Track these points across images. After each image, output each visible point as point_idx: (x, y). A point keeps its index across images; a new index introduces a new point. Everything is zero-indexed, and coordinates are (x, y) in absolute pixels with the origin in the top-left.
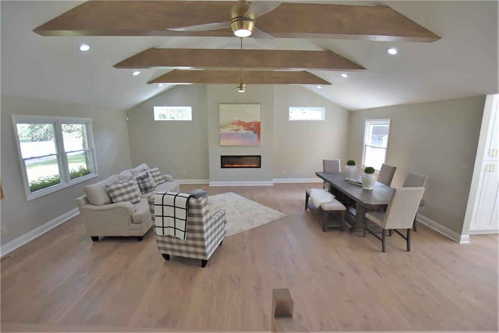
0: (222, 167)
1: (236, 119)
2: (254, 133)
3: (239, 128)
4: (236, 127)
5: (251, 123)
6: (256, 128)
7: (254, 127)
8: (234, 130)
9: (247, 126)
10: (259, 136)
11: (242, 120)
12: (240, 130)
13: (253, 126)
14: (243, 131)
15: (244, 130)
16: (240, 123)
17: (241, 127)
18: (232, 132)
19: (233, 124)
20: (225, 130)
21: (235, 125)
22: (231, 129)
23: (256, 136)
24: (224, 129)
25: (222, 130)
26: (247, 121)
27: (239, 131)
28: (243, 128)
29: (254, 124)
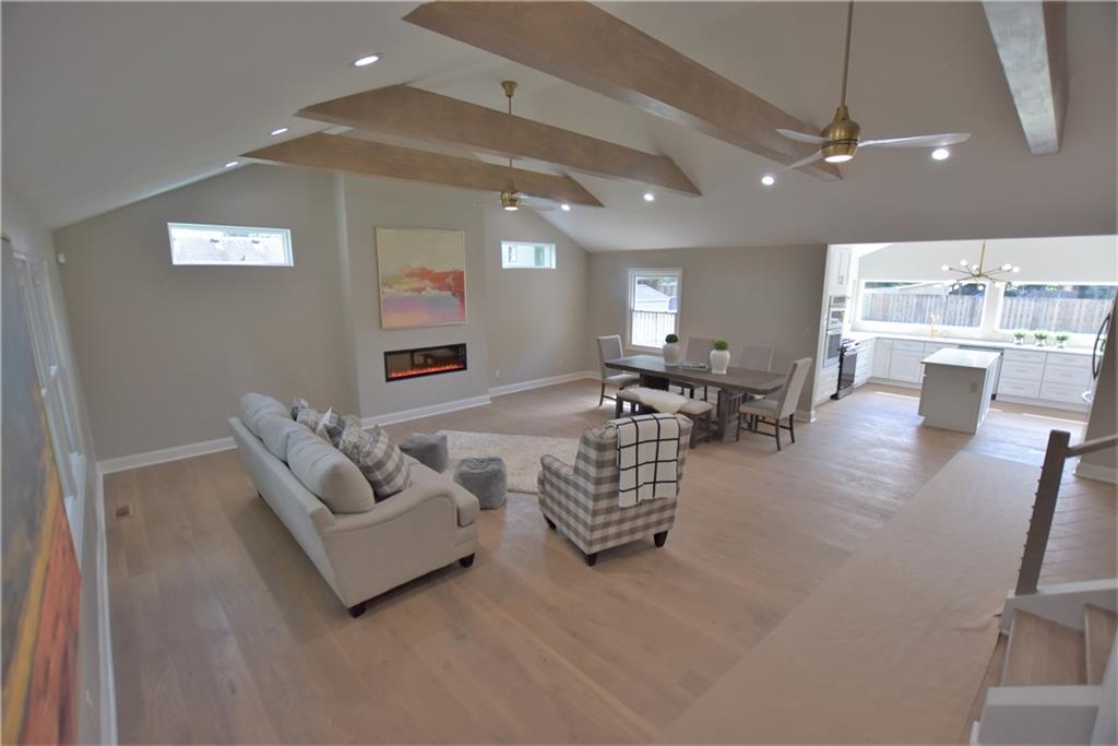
0: (389, 379)
1: (416, 265)
2: (454, 295)
3: (422, 286)
4: (416, 283)
5: (446, 275)
6: (454, 284)
7: (452, 283)
8: (414, 290)
9: (439, 280)
10: (462, 301)
11: (429, 268)
12: (424, 289)
13: (449, 280)
14: (431, 292)
15: (433, 288)
16: (424, 274)
17: (427, 282)
18: (409, 294)
19: (411, 275)
20: (392, 291)
21: (414, 279)
22: (405, 287)
23: (456, 301)
24: (391, 287)
25: (387, 290)
26: (438, 269)
27: (423, 293)
28: (431, 285)
29: (452, 276)
